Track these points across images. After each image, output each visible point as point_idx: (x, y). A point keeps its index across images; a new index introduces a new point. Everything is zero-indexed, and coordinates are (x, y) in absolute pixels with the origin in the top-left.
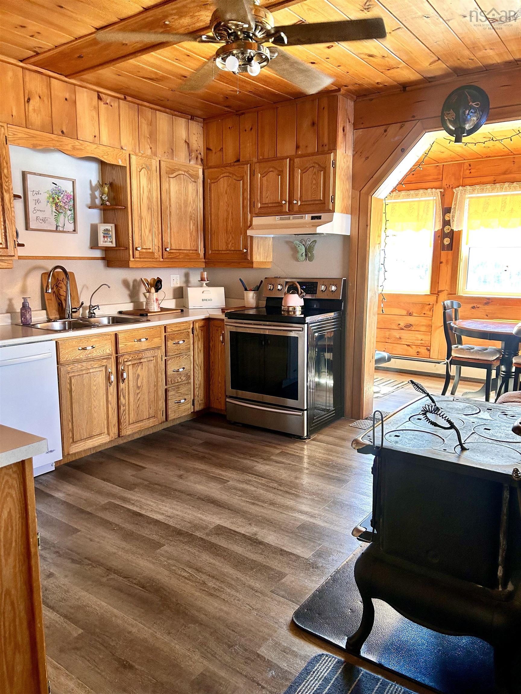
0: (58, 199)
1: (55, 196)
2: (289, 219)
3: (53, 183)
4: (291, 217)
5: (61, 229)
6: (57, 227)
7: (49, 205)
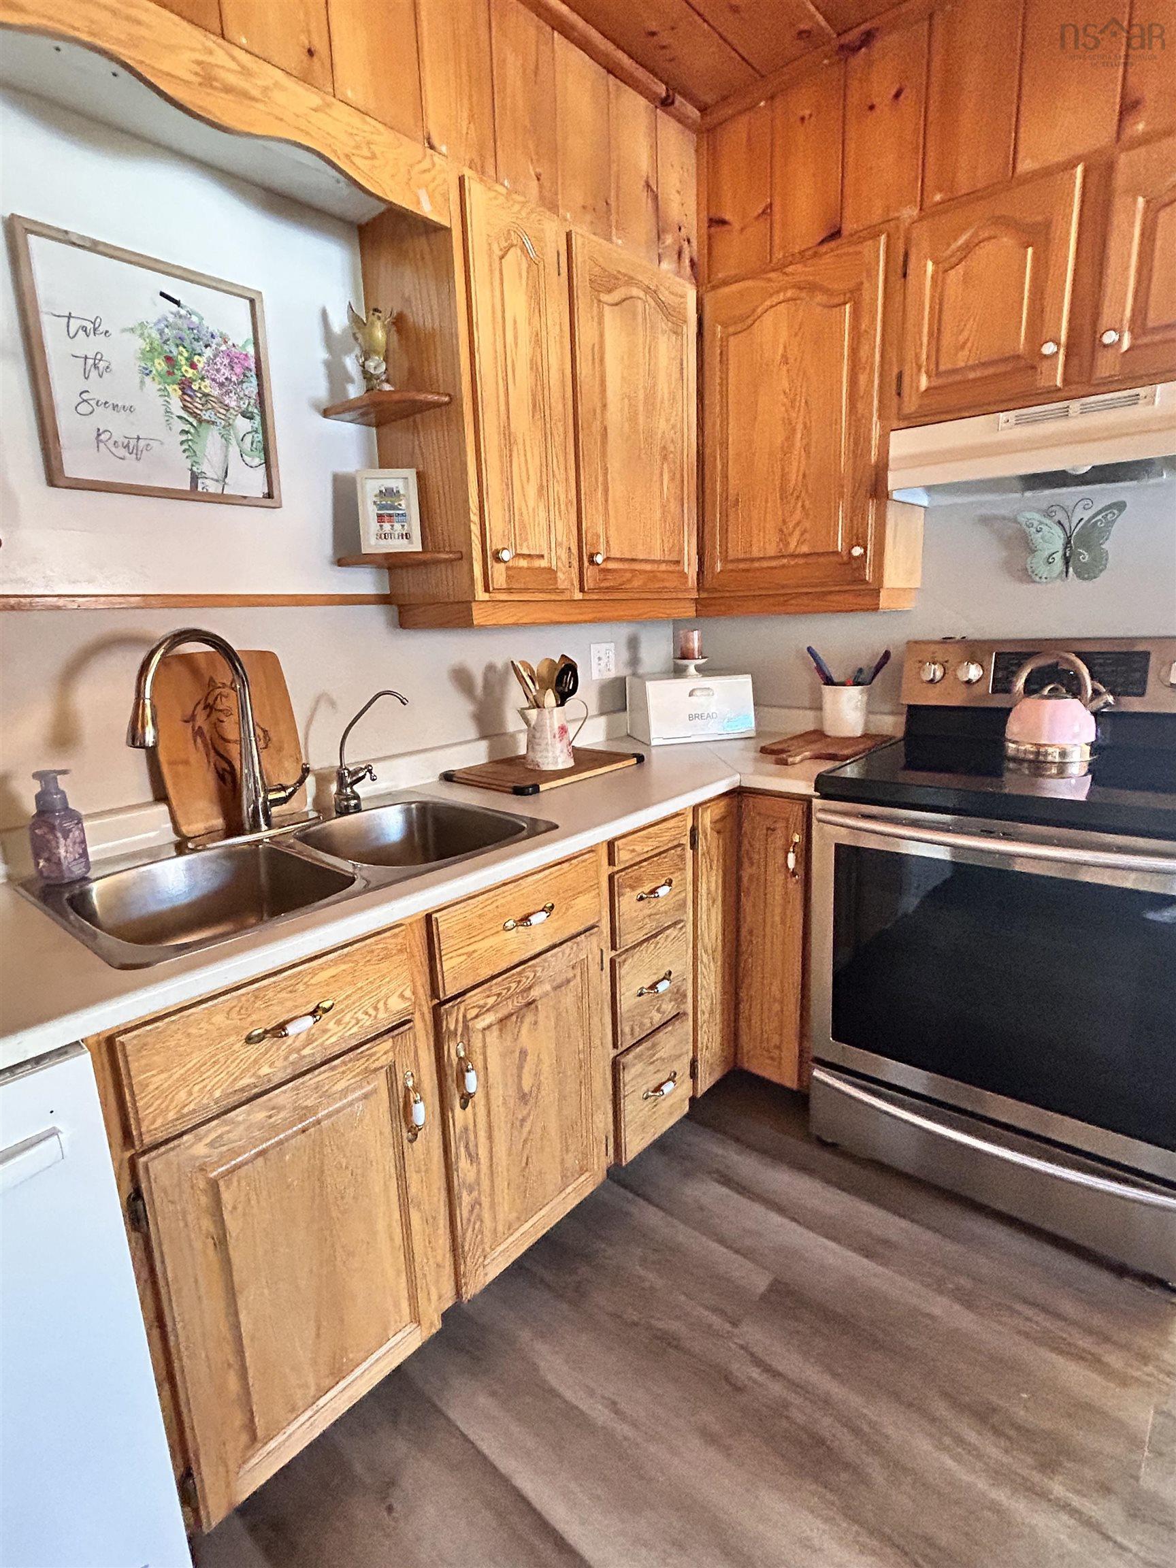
0: (193, 366)
1: (175, 352)
2: (1065, 414)
3: (162, 294)
4: (1075, 406)
5: (213, 488)
6: (195, 478)
7: (152, 386)
